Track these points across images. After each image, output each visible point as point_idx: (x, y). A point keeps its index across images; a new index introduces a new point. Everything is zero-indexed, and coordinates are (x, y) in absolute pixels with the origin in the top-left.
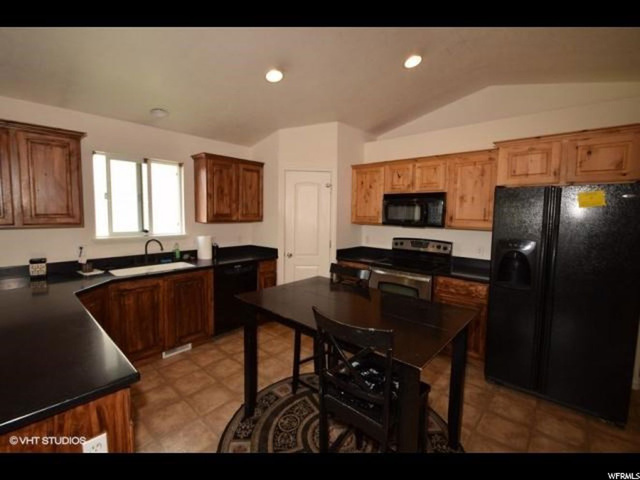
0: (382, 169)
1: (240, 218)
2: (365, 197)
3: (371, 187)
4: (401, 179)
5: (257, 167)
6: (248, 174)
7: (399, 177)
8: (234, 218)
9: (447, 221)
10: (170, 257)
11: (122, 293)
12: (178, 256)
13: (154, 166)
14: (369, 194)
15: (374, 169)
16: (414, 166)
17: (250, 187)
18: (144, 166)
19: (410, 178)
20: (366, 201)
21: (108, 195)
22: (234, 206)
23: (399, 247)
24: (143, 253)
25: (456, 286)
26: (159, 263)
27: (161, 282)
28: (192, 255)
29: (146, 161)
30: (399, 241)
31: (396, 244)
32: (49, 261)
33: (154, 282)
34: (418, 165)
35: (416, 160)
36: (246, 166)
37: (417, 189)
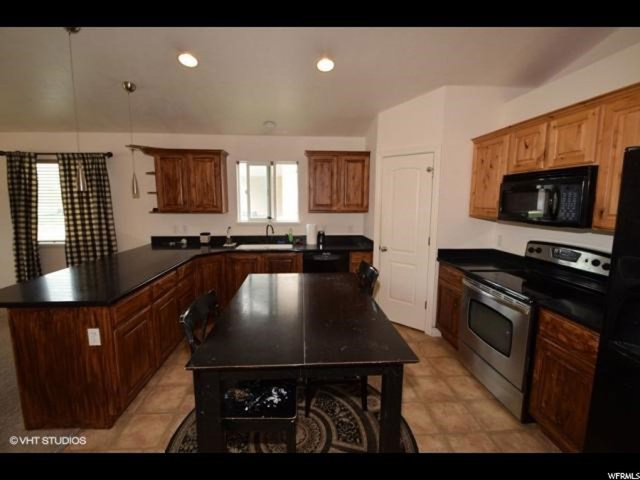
0: (506, 138)
1: (343, 208)
2: (484, 181)
3: (491, 167)
4: (529, 151)
5: (363, 158)
6: (351, 165)
7: (527, 147)
8: (335, 208)
9: (596, 219)
10: (284, 239)
11: (234, 262)
12: (291, 239)
13: (278, 166)
14: (488, 176)
15: (495, 140)
16: (549, 126)
17: (354, 178)
18: (272, 167)
19: (543, 148)
20: (486, 187)
21: (248, 192)
22: (335, 197)
23: (534, 255)
24: (264, 234)
25: (569, 332)
26: (276, 243)
27: (259, 257)
28: (301, 240)
29: (272, 163)
30: (536, 246)
31: (530, 250)
32: (212, 234)
33: (254, 256)
34: (554, 123)
35: (550, 116)
36: (348, 158)
37: (550, 164)
